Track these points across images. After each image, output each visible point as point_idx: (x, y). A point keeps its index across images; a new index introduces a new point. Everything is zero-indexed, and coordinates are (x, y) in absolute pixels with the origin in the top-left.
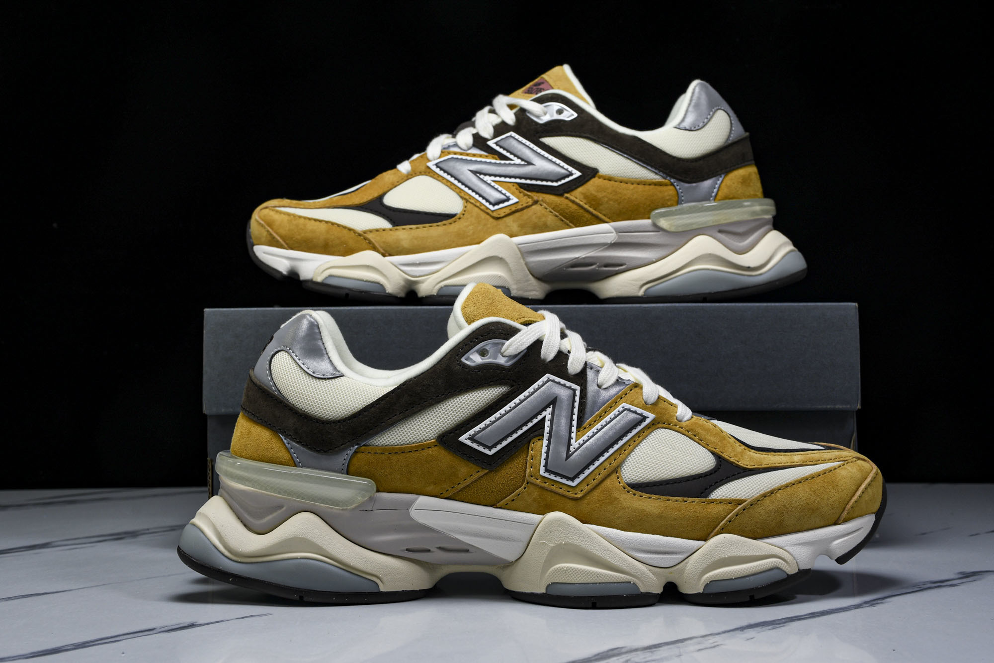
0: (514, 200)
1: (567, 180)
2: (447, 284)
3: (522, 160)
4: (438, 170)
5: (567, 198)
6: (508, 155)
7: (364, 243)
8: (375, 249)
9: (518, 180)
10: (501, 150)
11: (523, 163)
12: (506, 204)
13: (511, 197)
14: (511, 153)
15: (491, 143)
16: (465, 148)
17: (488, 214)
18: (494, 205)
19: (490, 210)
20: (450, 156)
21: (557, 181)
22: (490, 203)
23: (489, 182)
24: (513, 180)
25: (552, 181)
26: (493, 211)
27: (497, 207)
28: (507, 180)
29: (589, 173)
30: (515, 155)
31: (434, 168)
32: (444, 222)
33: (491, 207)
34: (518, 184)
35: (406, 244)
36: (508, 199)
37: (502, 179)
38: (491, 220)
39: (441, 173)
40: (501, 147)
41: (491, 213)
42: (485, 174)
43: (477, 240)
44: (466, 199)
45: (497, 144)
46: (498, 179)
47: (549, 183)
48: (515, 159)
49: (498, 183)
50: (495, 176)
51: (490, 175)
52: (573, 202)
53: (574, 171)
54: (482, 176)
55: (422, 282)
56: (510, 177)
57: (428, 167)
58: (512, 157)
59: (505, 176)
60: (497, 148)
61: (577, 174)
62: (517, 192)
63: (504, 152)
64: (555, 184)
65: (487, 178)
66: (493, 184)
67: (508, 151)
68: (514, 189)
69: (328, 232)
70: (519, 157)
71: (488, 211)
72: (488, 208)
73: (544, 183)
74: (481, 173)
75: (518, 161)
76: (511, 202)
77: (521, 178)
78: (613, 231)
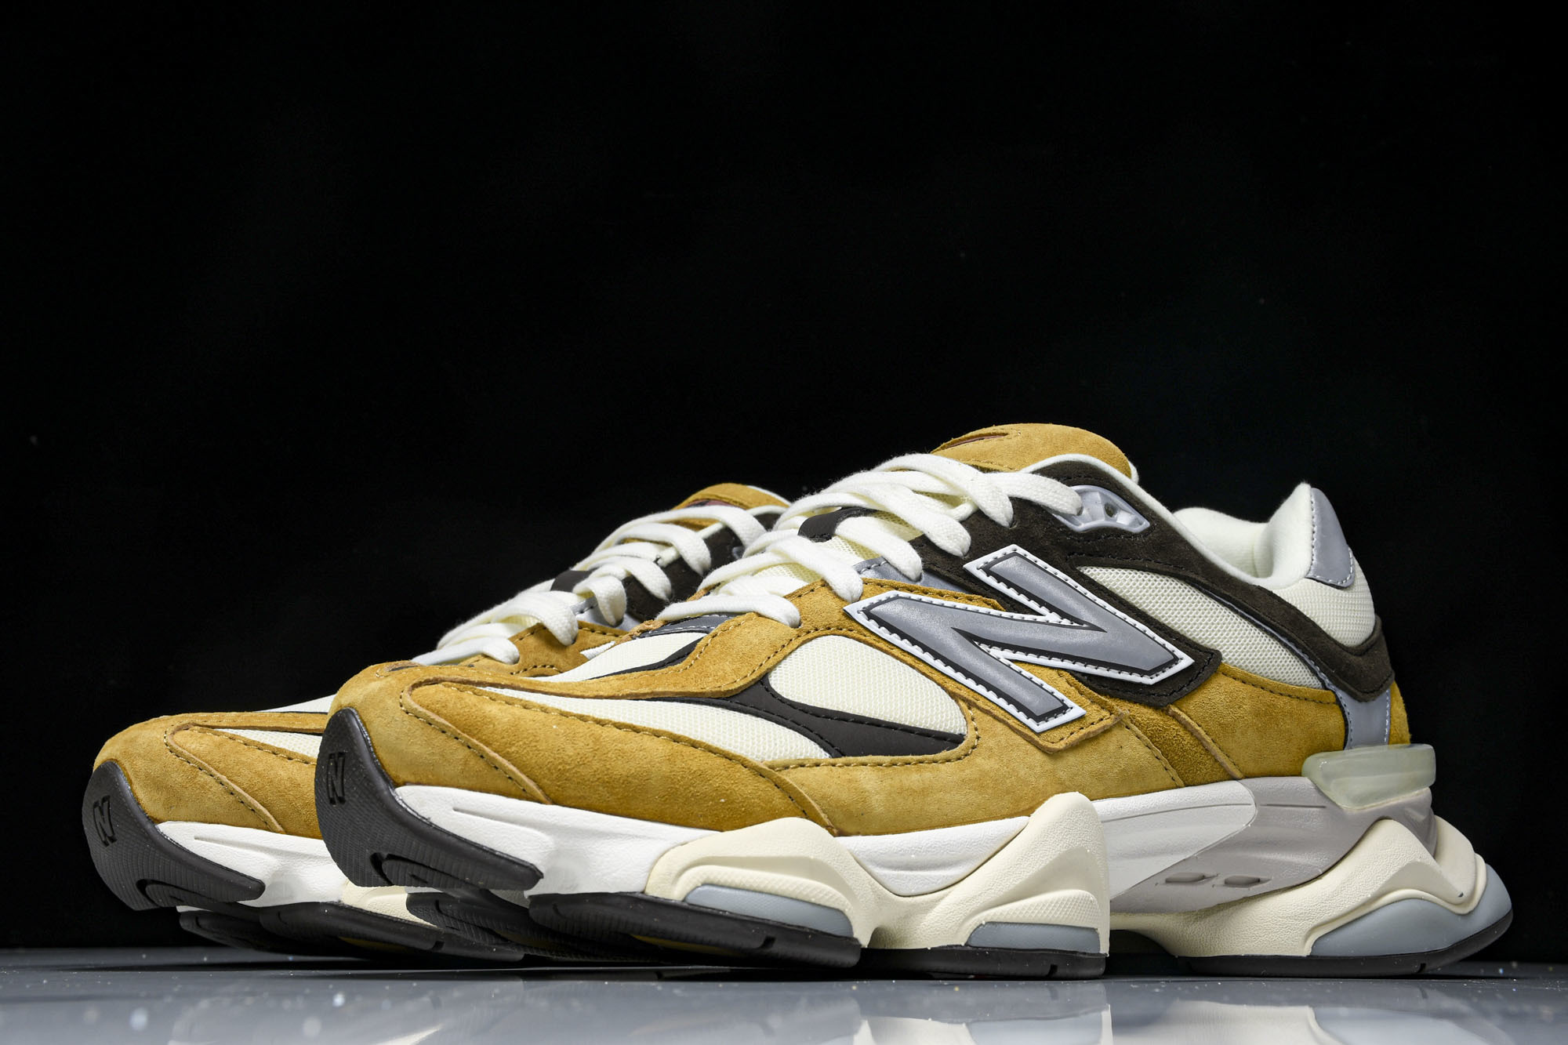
0: (1076, 711)
1: (1169, 672)
2: (995, 919)
3: (1063, 615)
4: (872, 625)
5: (1175, 716)
6: (1022, 599)
7: (778, 798)
8: (807, 813)
9: (1068, 665)
10: (1002, 587)
11: (1066, 622)
12: (1062, 719)
13: (1068, 702)
14: (1031, 597)
16: (912, 575)
17: (1031, 741)
18: (1038, 719)
19: (1032, 731)
21: (1150, 673)
22: (1030, 714)
23: (1004, 661)
24: (1056, 662)
25: (1142, 673)
26: (1038, 734)
27: (1043, 726)
28: (1045, 660)
29: (1207, 662)
30: (1041, 603)
31: (862, 619)
32: (944, 754)
33: (1031, 723)
34: (1073, 673)
35: (878, 803)
36: (1064, 709)
37: (1032, 658)
38: (1039, 756)
39: (883, 632)
41: (1036, 738)
42: (992, 644)
43: (1024, 805)
44: (964, 700)
45: (987, 570)
46: (1020, 656)
47: (1135, 678)
48: (1043, 610)
49: (1028, 666)
50: (1015, 648)
51: (1003, 646)
52: (1185, 726)
53: (1179, 653)
55: (928, 908)
56: (1050, 655)
57: (847, 615)
58: (1033, 605)
59: (1039, 653)
60: (991, 581)
61: (1186, 661)
62: (1076, 692)
63: (1012, 593)
64: (1147, 680)
65: (995, 652)
67: (1020, 591)
69: (670, 759)
70: (1052, 609)
71: (1029, 733)
73: (1125, 676)
74: (979, 641)
75: (1054, 618)
76: (1071, 714)
77: (1074, 659)
78: (1252, 801)
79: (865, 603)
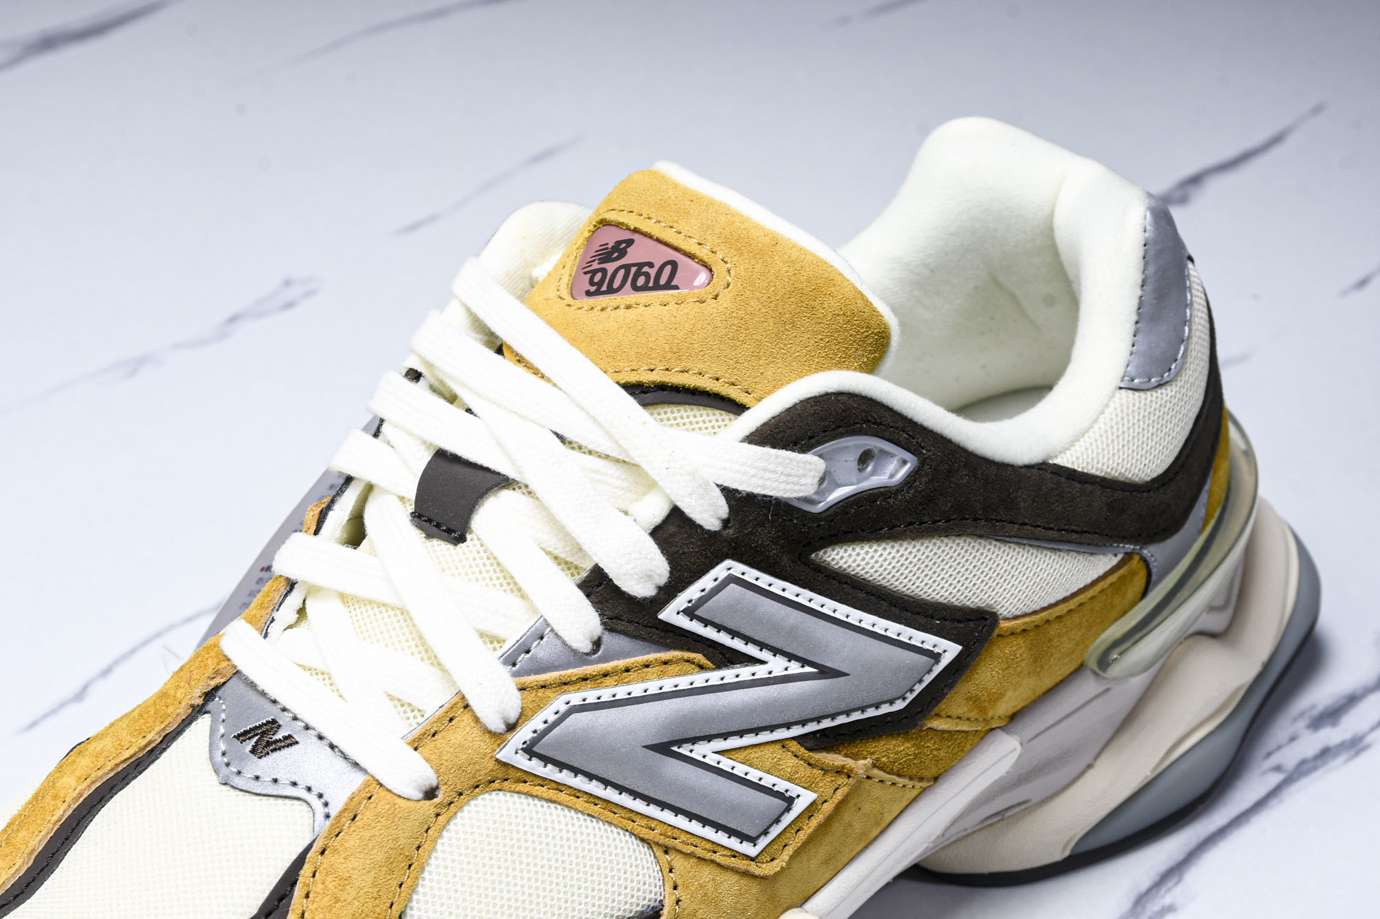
0: (804, 798)
3: (792, 658)
4: (535, 766)
6: (737, 644)
9: (797, 730)
10: (710, 633)
11: (794, 666)
12: (786, 821)
13: (795, 789)
14: (747, 639)
15: (671, 614)
17: (746, 872)
18: (754, 836)
19: (747, 858)
20: (559, 703)
22: (744, 835)
24: (779, 734)
26: (754, 860)
27: (763, 842)
28: (765, 737)
30: (762, 646)
31: (523, 762)
33: (745, 847)
34: (800, 741)
36: (787, 804)
37: (749, 740)
39: (550, 772)
40: (706, 622)
41: (753, 868)
42: (695, 740)
44: (660, 845)
45: (690, 612)
46: (734, 742)
48: (764, 655)
49: (742, 755)
51: (709, 738)
54: (684, 750)
57: (500, 761)
58: (751, 650)
59: (756, 729)
60: (695, 627)
62: (805, 771)
63: (724, 639)
65: (701, 751)
66: (726, 764)
67: (734, 632)
68: (788, 761)
70: (776, 651)
71: (741, 864)
72: (735, 854)
74: (679, 743)
75: (778, 664)
76: (799, 807)
79: (524, 733)
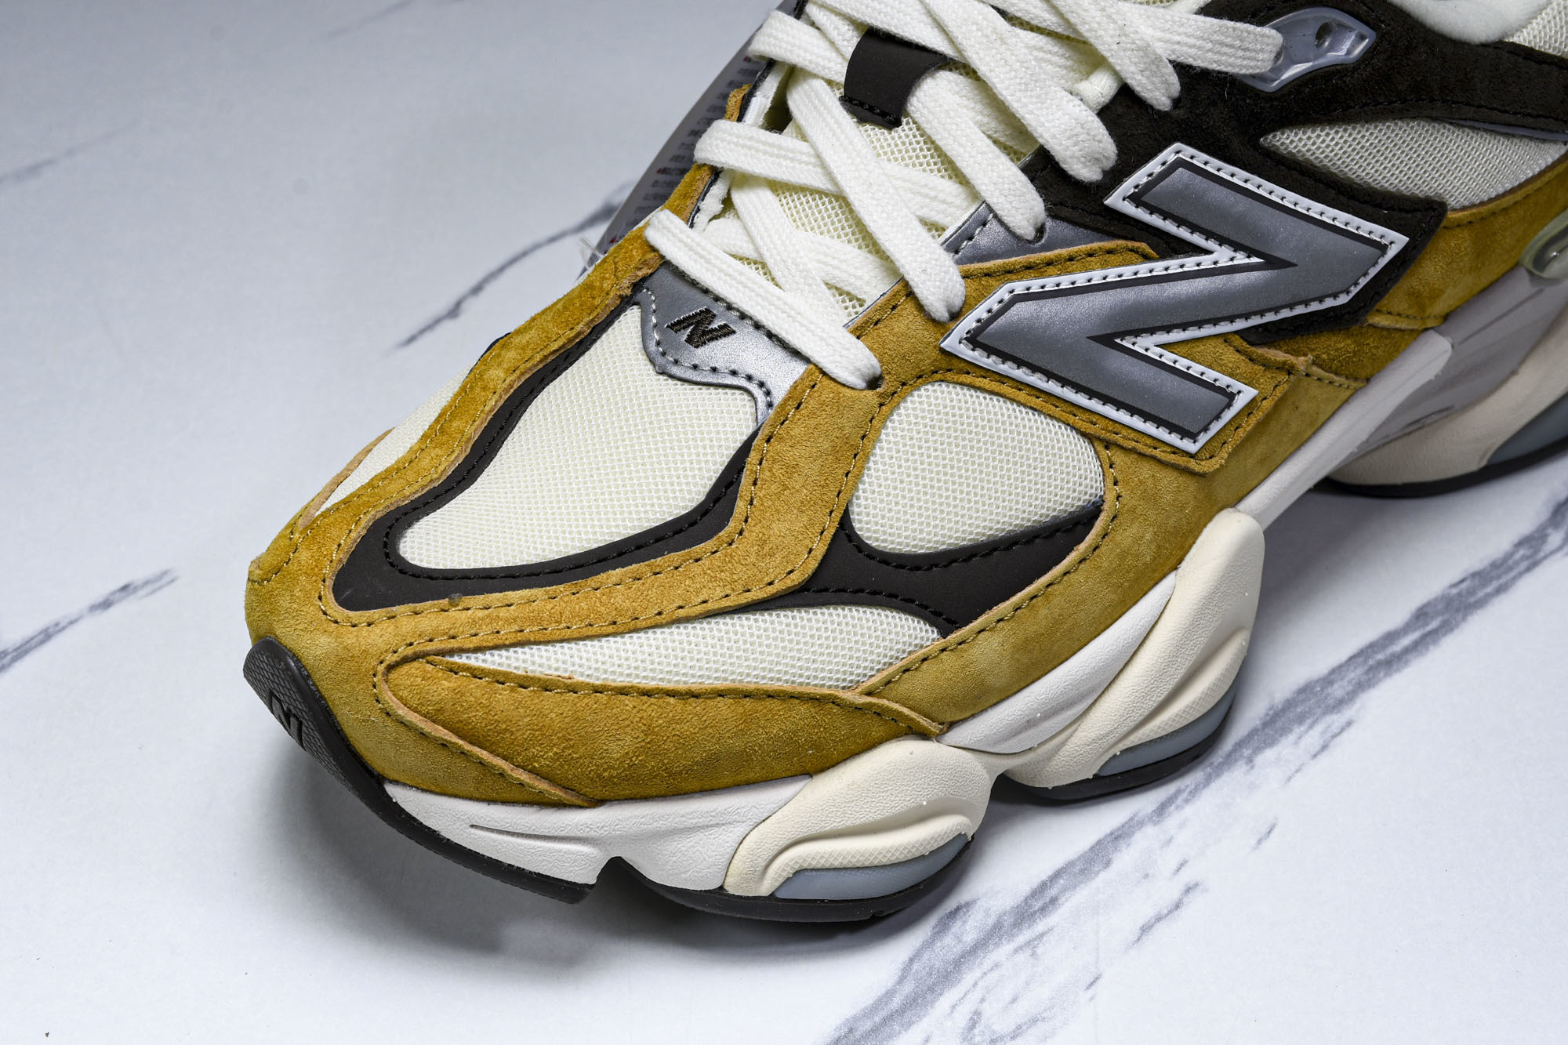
0: (1244, 396)
1: (1374, 272)
2: (1131, 746)
3: (1238, 247)
4: (977, 356)
6: (1183, 233)
9: (1240, 324)
10: (1156, 220)
11: (1240, 256)
12: (1226, 417)
13: (1237, 385)
14: (1194, 228)
15: (1116, 200)
16: (1031, 229)
17: (1186, 471)
18: (1197, 433)
19: (1188, 455)
20: (1003, 293)
21: (1348, 288)
22: (1185, 432)
23: (1154, 353)
24: (1224, 328)
25: (1335, 291)
26: (1196, 455)
27: (1203, 438)
28: (1208, 330)
29: (1426, 225)
30: (1209, 235)
31: (967, 353)
32: (1076, 553)
33: (1186, 444)
34: (1245, 336)
35: (997, 677)
36: (1229, 401)
37: (1192, 333)
38: (1193, 485)
39: (993, 362)
40: (1153, 210)
41: (1192, 464)
42: (1137, 333)
44: (1101, 440)
45: (1136, 199)
46: (1176, 336)
47: (1327, 304)
48: (1210, 244)
49: (1183, 349)
50: (1168, 329)
51: (1152, 331)
53: (1387, 234)
54: (1127, 343)
56: (1216, 321)
57: (943, 351)
58: (1197, 239)
59: (1201, 319)
60: (1141, 214)
62: (1246, 367)
63: (1170, 227)
64: (1343, 299)
65: (1147, 344)
66: (1168, 358)
67: (1180, 220)
68: (1230, 356)
70: (1222, 241)
71: (1181, 461)
72: (1176, 450)
73: (1313, 307)
74: (1123, 335)
75: (1226, 256)
76: (1240, 403)
77: (1248, 315)
79: (969, 323)
